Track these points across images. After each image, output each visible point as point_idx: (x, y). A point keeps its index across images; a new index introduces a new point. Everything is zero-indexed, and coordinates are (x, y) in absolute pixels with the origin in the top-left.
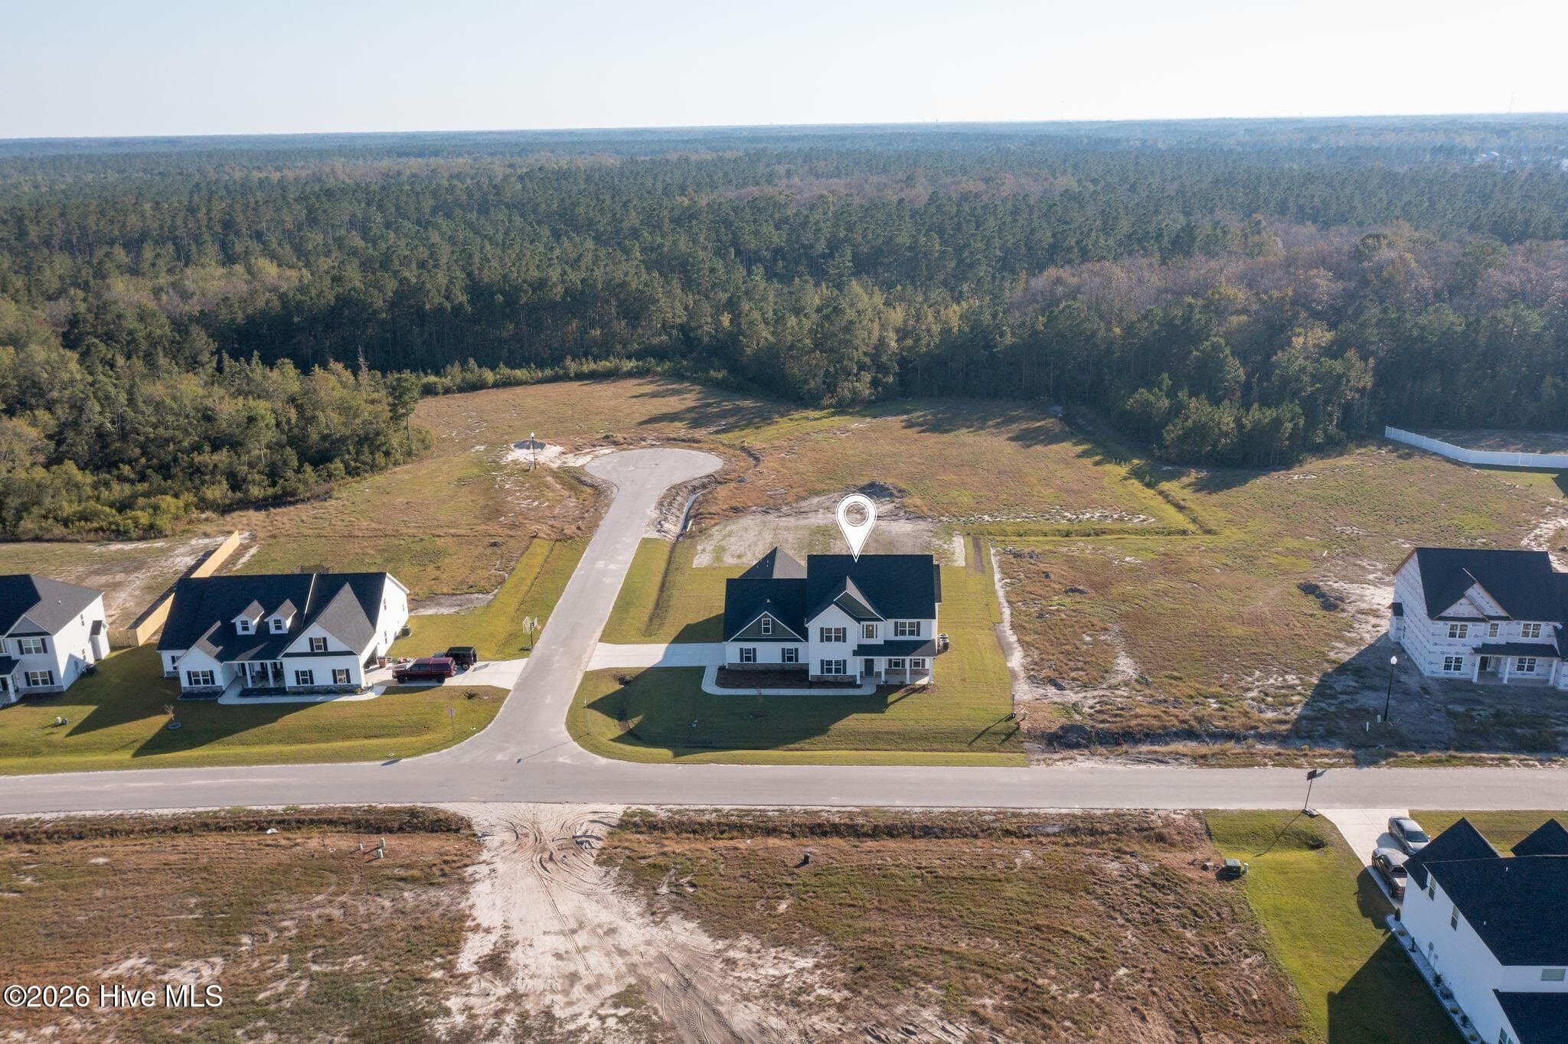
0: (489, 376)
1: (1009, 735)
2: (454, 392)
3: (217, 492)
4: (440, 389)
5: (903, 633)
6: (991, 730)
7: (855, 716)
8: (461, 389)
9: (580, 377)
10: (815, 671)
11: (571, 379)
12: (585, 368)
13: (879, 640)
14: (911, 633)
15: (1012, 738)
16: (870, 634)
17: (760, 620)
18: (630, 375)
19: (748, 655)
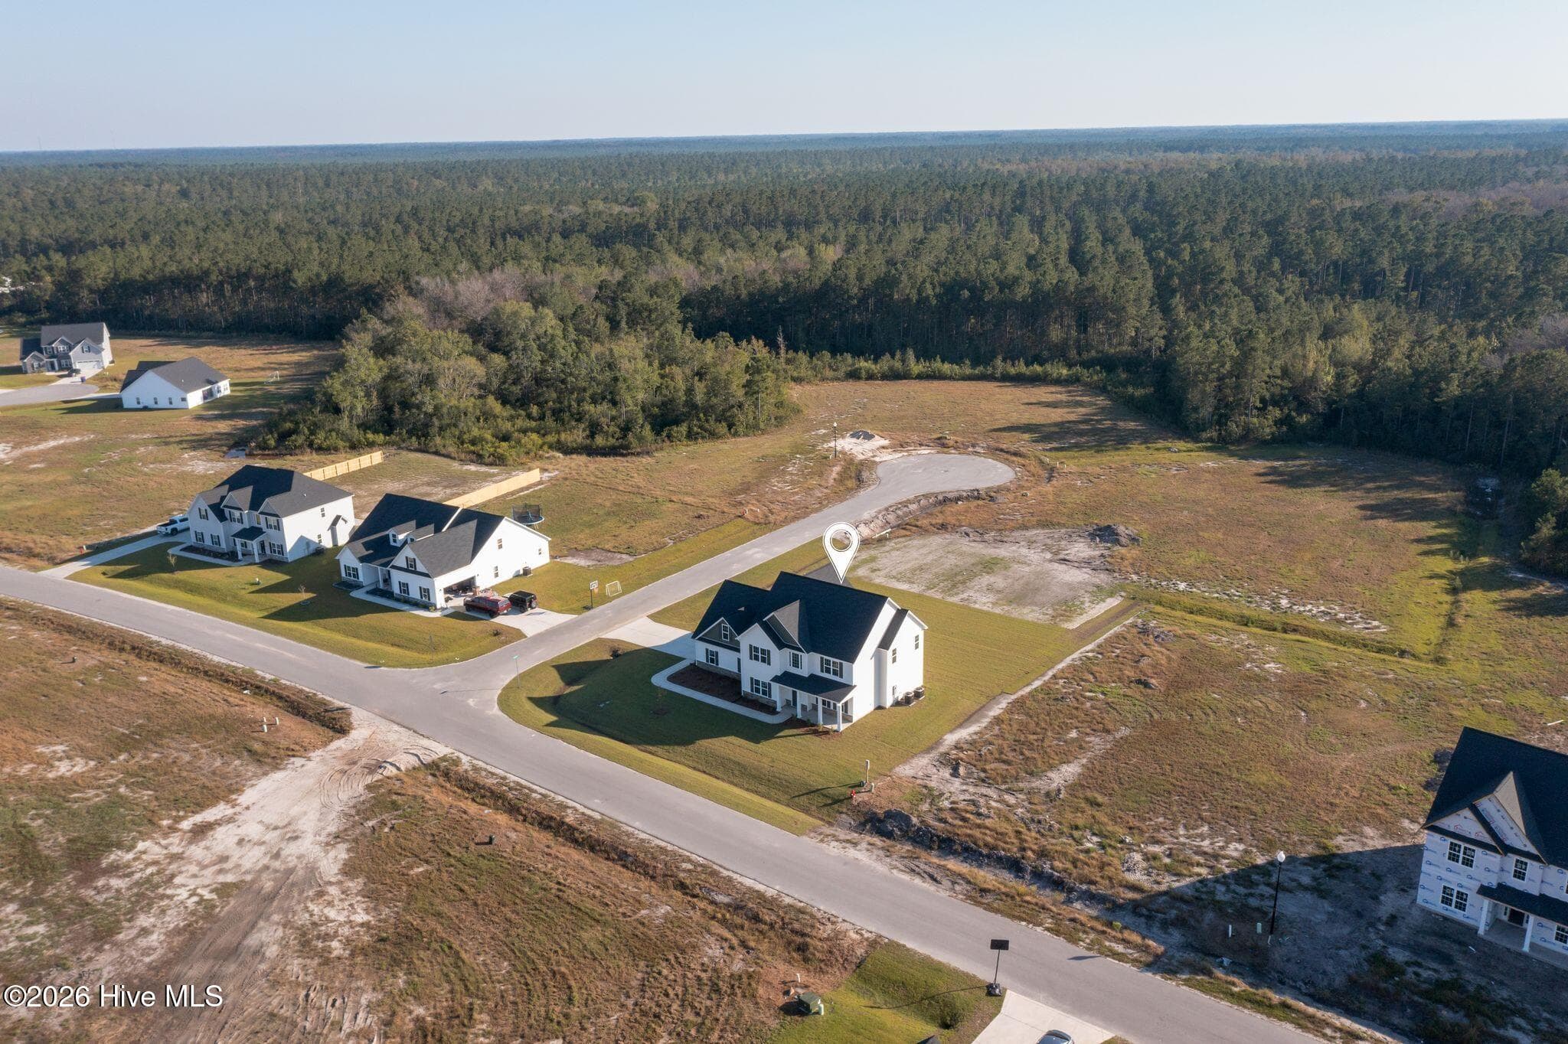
0: (916, 368)
1: (836, 801)
2: (877, 379)
3: (577, 435)
4: (864, 374)
5: (828, 671)
6: (825, 792)
7: (732, 739)
8: (885, 377)
9: (1006, 378)
10: (746, 687)
11: (995, 379)
12: (1012, 371)
13: (804, 672)
14: (835, 673)
15: (836, 806)
16: (796, 662)
17: (720, 624)
18: (1058, 382)
19: (713, 657)
